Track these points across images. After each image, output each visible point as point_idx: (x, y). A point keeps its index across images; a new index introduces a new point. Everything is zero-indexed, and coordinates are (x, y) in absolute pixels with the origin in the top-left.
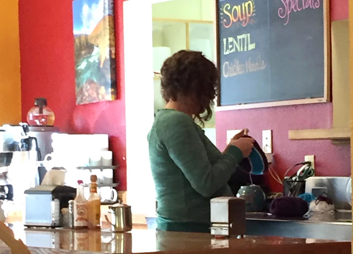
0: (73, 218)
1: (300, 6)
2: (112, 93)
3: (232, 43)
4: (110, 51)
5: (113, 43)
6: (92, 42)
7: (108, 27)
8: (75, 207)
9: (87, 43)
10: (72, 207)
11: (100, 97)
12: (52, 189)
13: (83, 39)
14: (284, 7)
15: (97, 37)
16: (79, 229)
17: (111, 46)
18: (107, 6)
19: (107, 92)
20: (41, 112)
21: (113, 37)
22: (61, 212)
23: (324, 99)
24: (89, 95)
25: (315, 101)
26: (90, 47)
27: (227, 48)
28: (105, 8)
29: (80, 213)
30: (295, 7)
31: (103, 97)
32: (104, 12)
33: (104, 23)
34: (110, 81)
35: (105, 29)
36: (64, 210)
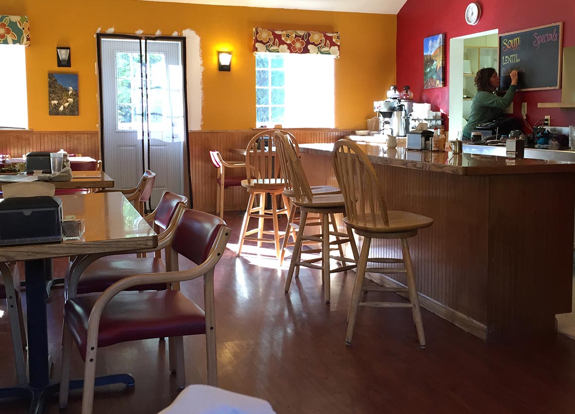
0: (432, 146)
1: (546, 40)
2: (442, 84)
3: (507, 59)
4: (442, 63)
5: (444, 59)
6: (433, 59)
7: (442, 51)
8: (433, 141)
9: (431, 59)
10: (432, 141)
11: (437, 85)
12: (421, 132)
13: (429, 57)
14: (537, 41)
15: (436, 56)
16: (434, 151)
17: (442, 60)
18: (441, 41)
19: (440, 83)
20: (407, 92)
21: (444, 56)
22: (425, 143)
23: (557, 88)
24: (431, 85)
25: (553, 88)
26: (432, 61)
27: (505, 62)
28: (440, 42)
29: (435, 144)
30: (543, 41)
31: (438, 85)
32: (440, 44)
33: (440, 49)
34: (441, 78)
35: (440, 52)
36: (427, 142)
